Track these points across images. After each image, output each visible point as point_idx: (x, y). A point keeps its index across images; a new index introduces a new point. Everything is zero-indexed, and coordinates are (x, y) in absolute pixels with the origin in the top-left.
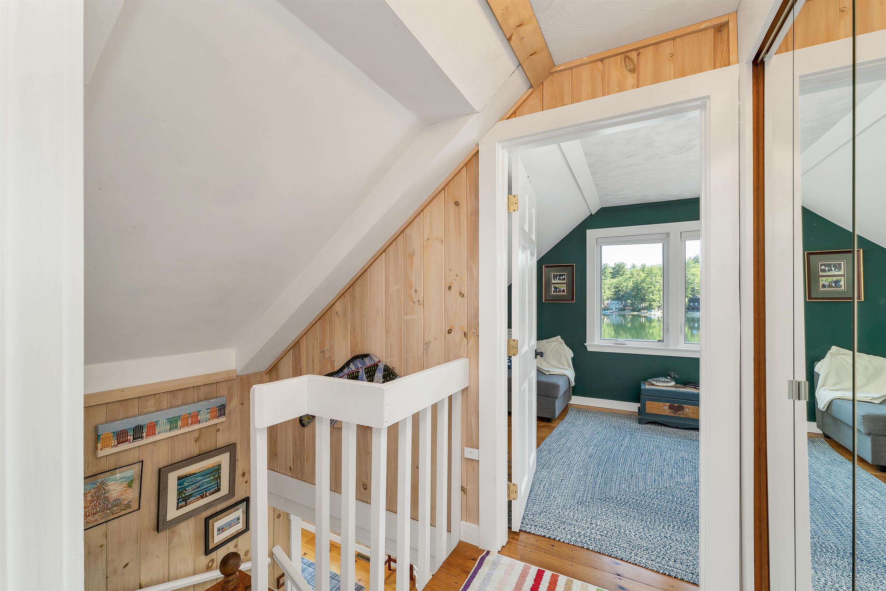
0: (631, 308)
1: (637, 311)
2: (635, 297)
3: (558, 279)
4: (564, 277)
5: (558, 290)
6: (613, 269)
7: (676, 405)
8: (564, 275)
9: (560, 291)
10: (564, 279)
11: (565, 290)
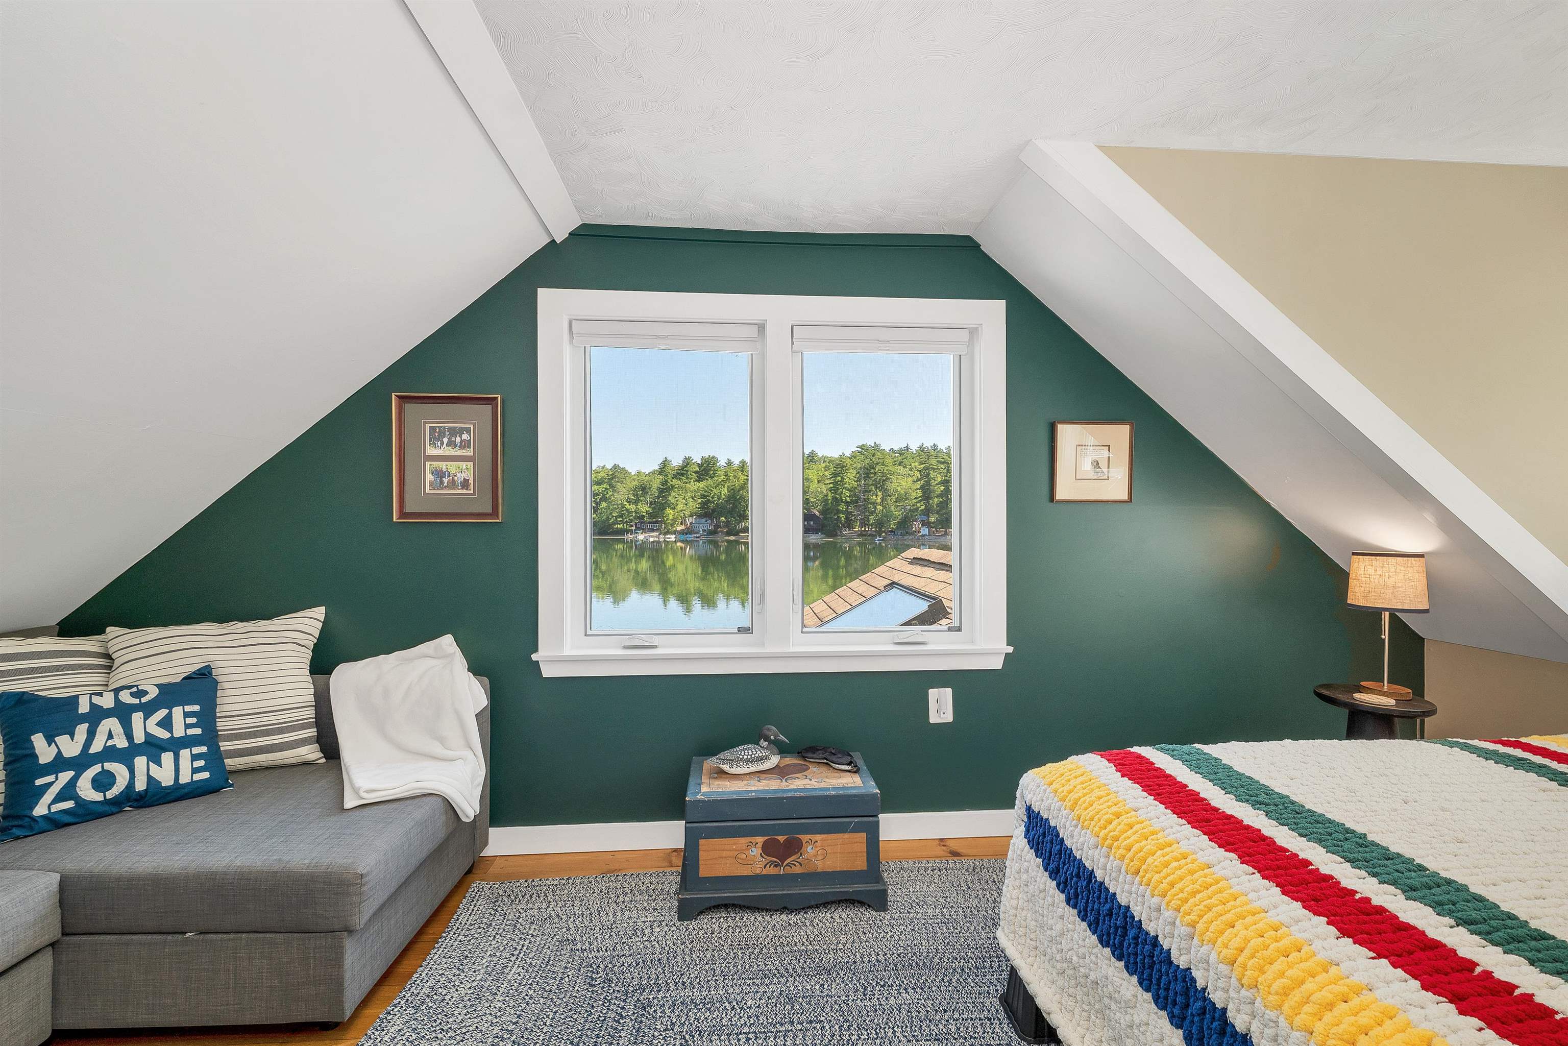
0: (725, 530)
1: (734, 535)
2: (731, 512)
3: (445, 443)
4: (465, 436)
5: (446, 481)
6: (700, 466)
7: (781, 838)
8: (468, 431)
9: (453, 484)
10: (465, 445)
11: (471, 481)
